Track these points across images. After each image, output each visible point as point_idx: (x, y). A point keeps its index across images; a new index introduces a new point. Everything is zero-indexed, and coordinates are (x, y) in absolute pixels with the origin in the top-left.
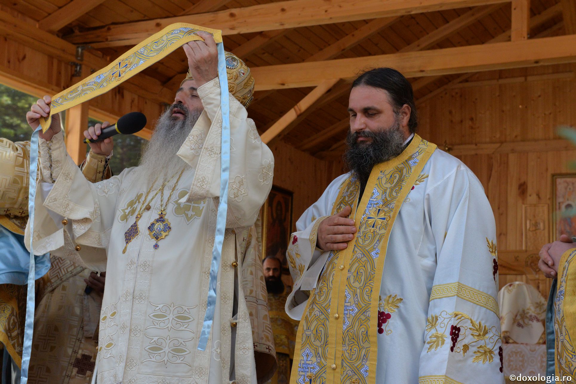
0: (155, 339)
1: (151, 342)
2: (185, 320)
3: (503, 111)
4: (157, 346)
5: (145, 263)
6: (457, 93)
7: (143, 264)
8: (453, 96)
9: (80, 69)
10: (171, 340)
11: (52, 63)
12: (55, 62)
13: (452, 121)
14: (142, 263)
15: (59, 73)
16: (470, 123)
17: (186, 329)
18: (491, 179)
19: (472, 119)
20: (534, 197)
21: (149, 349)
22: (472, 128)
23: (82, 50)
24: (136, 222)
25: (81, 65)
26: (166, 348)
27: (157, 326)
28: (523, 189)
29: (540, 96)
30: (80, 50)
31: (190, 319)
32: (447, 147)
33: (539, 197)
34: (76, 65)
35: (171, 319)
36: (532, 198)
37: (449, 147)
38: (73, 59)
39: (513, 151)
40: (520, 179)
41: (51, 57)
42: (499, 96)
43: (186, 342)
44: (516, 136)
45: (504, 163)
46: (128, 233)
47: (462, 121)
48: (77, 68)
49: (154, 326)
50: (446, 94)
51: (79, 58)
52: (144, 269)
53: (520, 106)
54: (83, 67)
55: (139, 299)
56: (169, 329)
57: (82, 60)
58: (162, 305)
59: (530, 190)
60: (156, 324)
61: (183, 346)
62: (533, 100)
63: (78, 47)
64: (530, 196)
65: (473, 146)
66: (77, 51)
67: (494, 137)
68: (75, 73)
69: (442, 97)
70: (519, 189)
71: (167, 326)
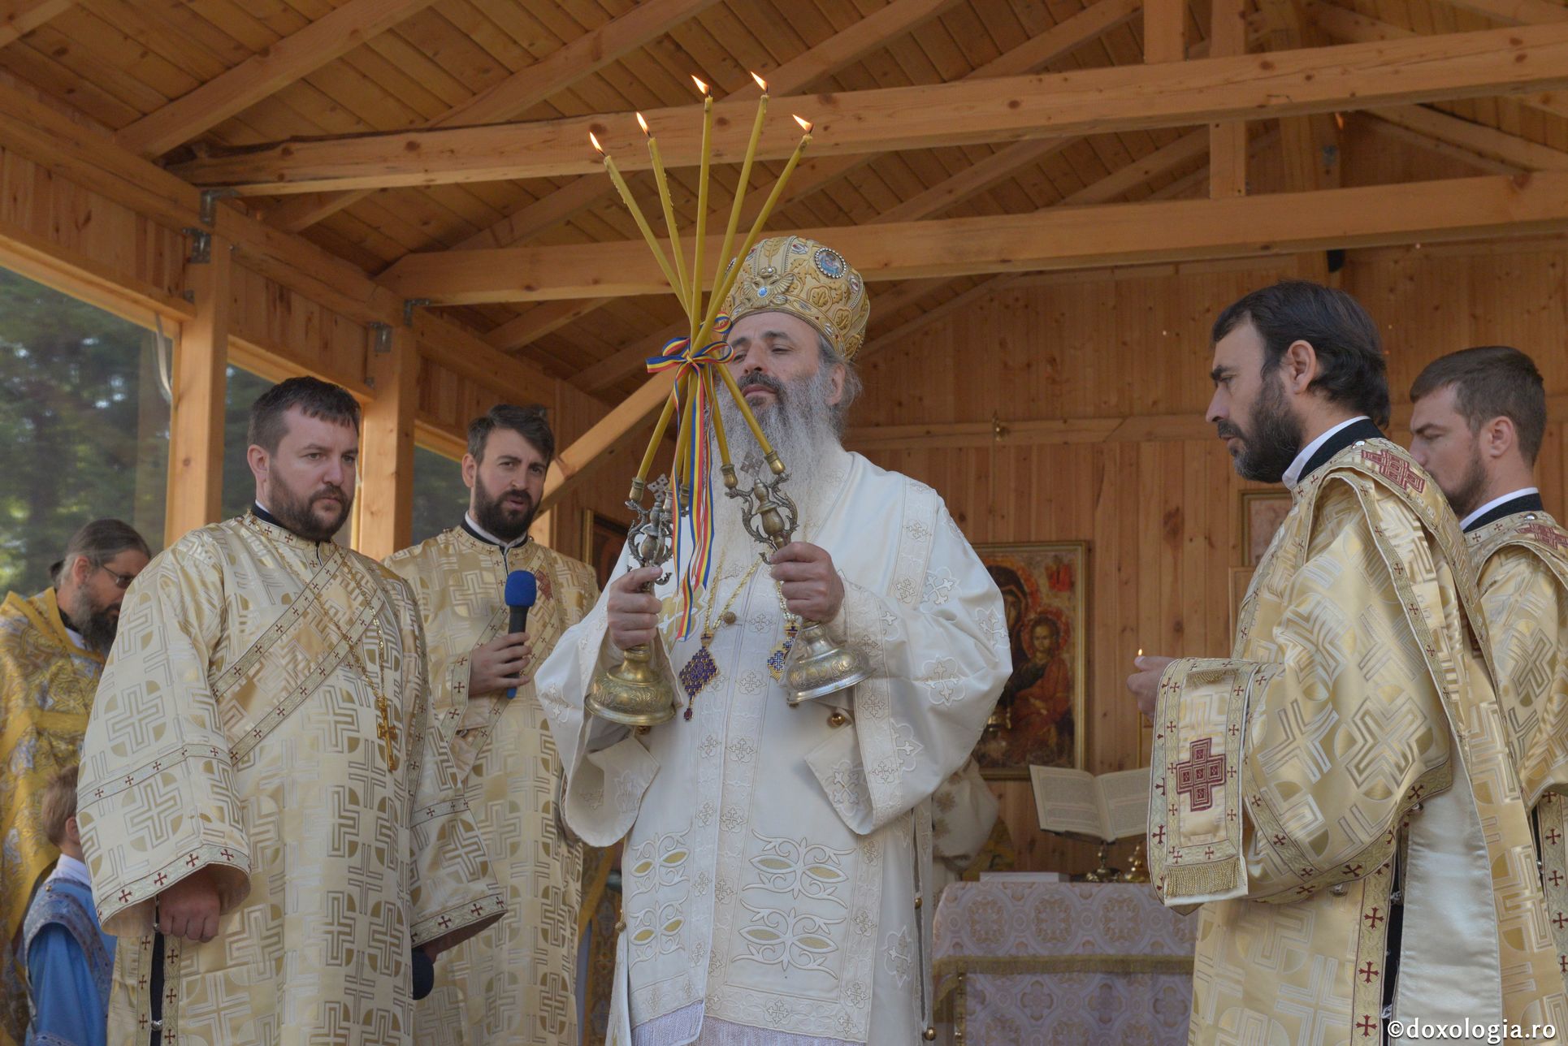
0: (765, 912)
1: (755, 919)
2: (828, 877)
3: (1125, 344)
4: (768, 928)
5: (742, 743)
6: (1017, 300)
7: (738, 746)
8: (1007, 307)
9: (207, 244)
10: (797, 918)
11: (145, 232)
12: (151, 228)
13: (1006, 365)
14: (735, 742)
15: (160, 254)
16: (1049, 368)
17: (830, 897)
18: (1101, 500)
19: (1052, 361)
20: (1200, 542)
21: (749, 932)
22: (1054, 382)
23: (213, 199)
24: (703, 647)
25: (208, 236)
26: (787, 935)
27: (769, 886)
28: (1173, 525)
29: (1208, 310)
30: (209, 199)
31: (838, 876)
32: (998, 426)
33: (1211, 545)
34: (196, 235)
35: (799, 873)
36: (1194, 547)
37: (1003, 424)
38: (194, 222)
39: (1150, 436)
40: (1166, 502)
41: (142, 216)
42: (1114, 308)
43: (830, 927)
44: (1155, 403)
45: (1131, 465)
46: (689, 672)
47: (1029, 365)
48: (199, 243)
49: (762, 886)
50: (992, 300)
51: (207, 219)
52: (740, 756)
53: (1165, 333)
54: (215, 239)
55: (728, 822)
56: (796, 894)
57: (212, 224)
58: (780, 840)
59: (1189, 526)
60: (766, 881)
61: (823, 934)
62: (1194, 319)
63: (204, 193)
64: (1191, 540)
65: (1059, 425)
66: (203, 202)
67: (1105, 403)
68: (195, 254)
69: (981, 308)
70: (1166, 523)
71: (791, 888)
